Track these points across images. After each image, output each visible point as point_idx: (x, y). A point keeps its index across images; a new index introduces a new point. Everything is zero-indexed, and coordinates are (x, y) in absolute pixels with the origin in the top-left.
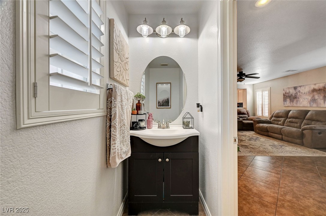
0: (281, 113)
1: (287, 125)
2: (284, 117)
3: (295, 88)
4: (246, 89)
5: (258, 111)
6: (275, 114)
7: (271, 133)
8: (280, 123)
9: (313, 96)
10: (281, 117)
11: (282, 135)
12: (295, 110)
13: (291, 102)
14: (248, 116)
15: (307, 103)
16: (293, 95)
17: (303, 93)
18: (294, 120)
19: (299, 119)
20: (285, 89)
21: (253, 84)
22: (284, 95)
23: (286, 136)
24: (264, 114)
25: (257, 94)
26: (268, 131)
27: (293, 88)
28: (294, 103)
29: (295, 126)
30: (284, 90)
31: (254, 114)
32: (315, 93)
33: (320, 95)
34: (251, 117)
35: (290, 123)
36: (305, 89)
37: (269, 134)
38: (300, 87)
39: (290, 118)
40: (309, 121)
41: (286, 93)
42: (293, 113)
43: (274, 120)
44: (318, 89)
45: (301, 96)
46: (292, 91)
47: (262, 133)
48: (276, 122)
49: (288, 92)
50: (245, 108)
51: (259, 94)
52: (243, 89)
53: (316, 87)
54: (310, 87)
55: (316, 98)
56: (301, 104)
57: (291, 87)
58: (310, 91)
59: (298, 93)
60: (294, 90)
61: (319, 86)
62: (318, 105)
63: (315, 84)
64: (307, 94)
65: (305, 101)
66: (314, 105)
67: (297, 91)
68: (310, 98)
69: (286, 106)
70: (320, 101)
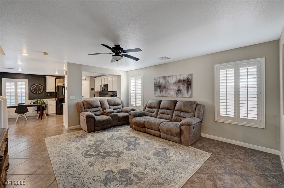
0: (153, 103)
1: (160, 117)
2: (157, 108)
3: (165, 78)
4: (120, 76)
5: (131, 101)
6: (148, 104)
7: (148, 129)
8: (153, 114)
9: (179, 87)
10: (154, 108)
11: (160, 131)
12: (166, 100)
13: (161, 92)
14: (123, 107)
15: (174, 94)
16: (163, 85)
17: (171, 83)
18: (165, 111)
19: (170, 110)
20: (156, 79)
21: (127, 72)
22: (155, 84)
23: (164, 133)
24: (137, 104)
25: (131, 82)
26: (145, 127)
27: (163, 78)
28: (163, 93)
29: (168, 117)
30: (155, 79)
31: (128, 105)
32: (180, 84)
33: (184, 86)
34: (126, 108)
35: (162, 114)
36: (172, 78)
37: (146, 130)
38: (169, 77)
39: (162, 109)
40: (178, 112)
41: (157, 82)
42: (164, 103)
43: (148, 111)
44: (183, 80)
45: (169, 86)
46: (162, 81)
47: (139, 129)
48: (149, 113)
49: (158, 81)
50: (119, 98)
51: (132, 82)
52: (117, 76)
53: (181, 78)
54: (176, 77)
55: (181, 89)
56: (169, 94)
57: (161, 77)
58: (176, 81)
59: (167, 83)
60: (164, 80)
61: (183, 77)
62: (182, 95)
63: (180, 75)
64: (174, 85)
65: (173, 91)
66: (180, 96)
67: (166, 81)
68: (176, 88)
69: (157, 95)
70: (184, 92)
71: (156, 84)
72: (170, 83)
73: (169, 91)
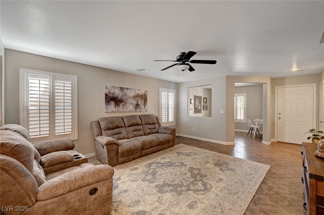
3: (122, 89)
9: (138, 101)
13: (117, 106)
15: (133, 108)
16: (119, 97)
17: (130, 97)
20: (108, 87)
22: (106, 95)
27: (119, 89)
28: (120, 107)
30: (106, 88)
32: (139, 99)
33: (142, 101)
36: (131, 92)
38: (127, 90)
41: (109, 93)
44: (141, 95)
45: (127, 99)
46: (118, 93)
49: (112, 92)
53: (140, 93)
54: (135, 92)
55: (139, 104)
56: (127, 108)
57: (117, 87)
58: (135, 95)
59: (125, 96)
60: (121, 92)
61: (141, 92)
62: (141, 109)
63: (139, 90)
64: (133, 98)
65: (131, 105)
66: (138, 110)
67: (124, 93)
68: (135, 103)
69: (111, 111)
70: (142, 106)
71: (108, 95)
72: (128, 96)
73: (128, 105)
